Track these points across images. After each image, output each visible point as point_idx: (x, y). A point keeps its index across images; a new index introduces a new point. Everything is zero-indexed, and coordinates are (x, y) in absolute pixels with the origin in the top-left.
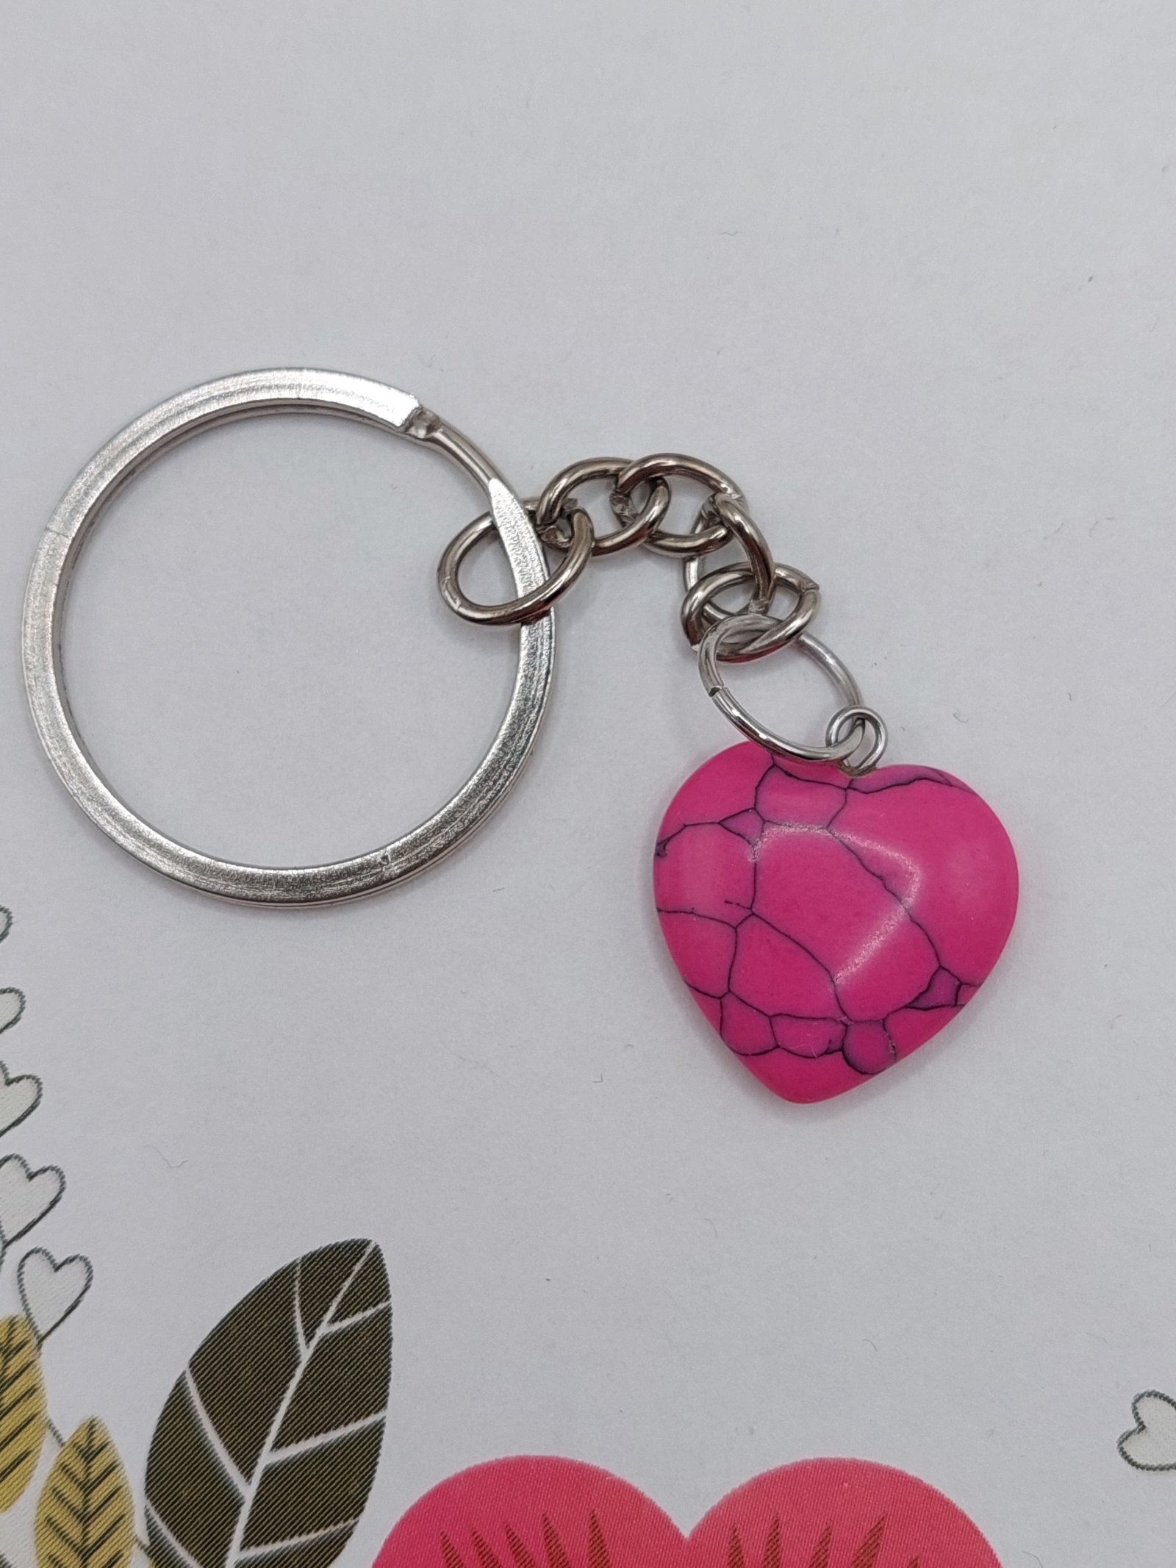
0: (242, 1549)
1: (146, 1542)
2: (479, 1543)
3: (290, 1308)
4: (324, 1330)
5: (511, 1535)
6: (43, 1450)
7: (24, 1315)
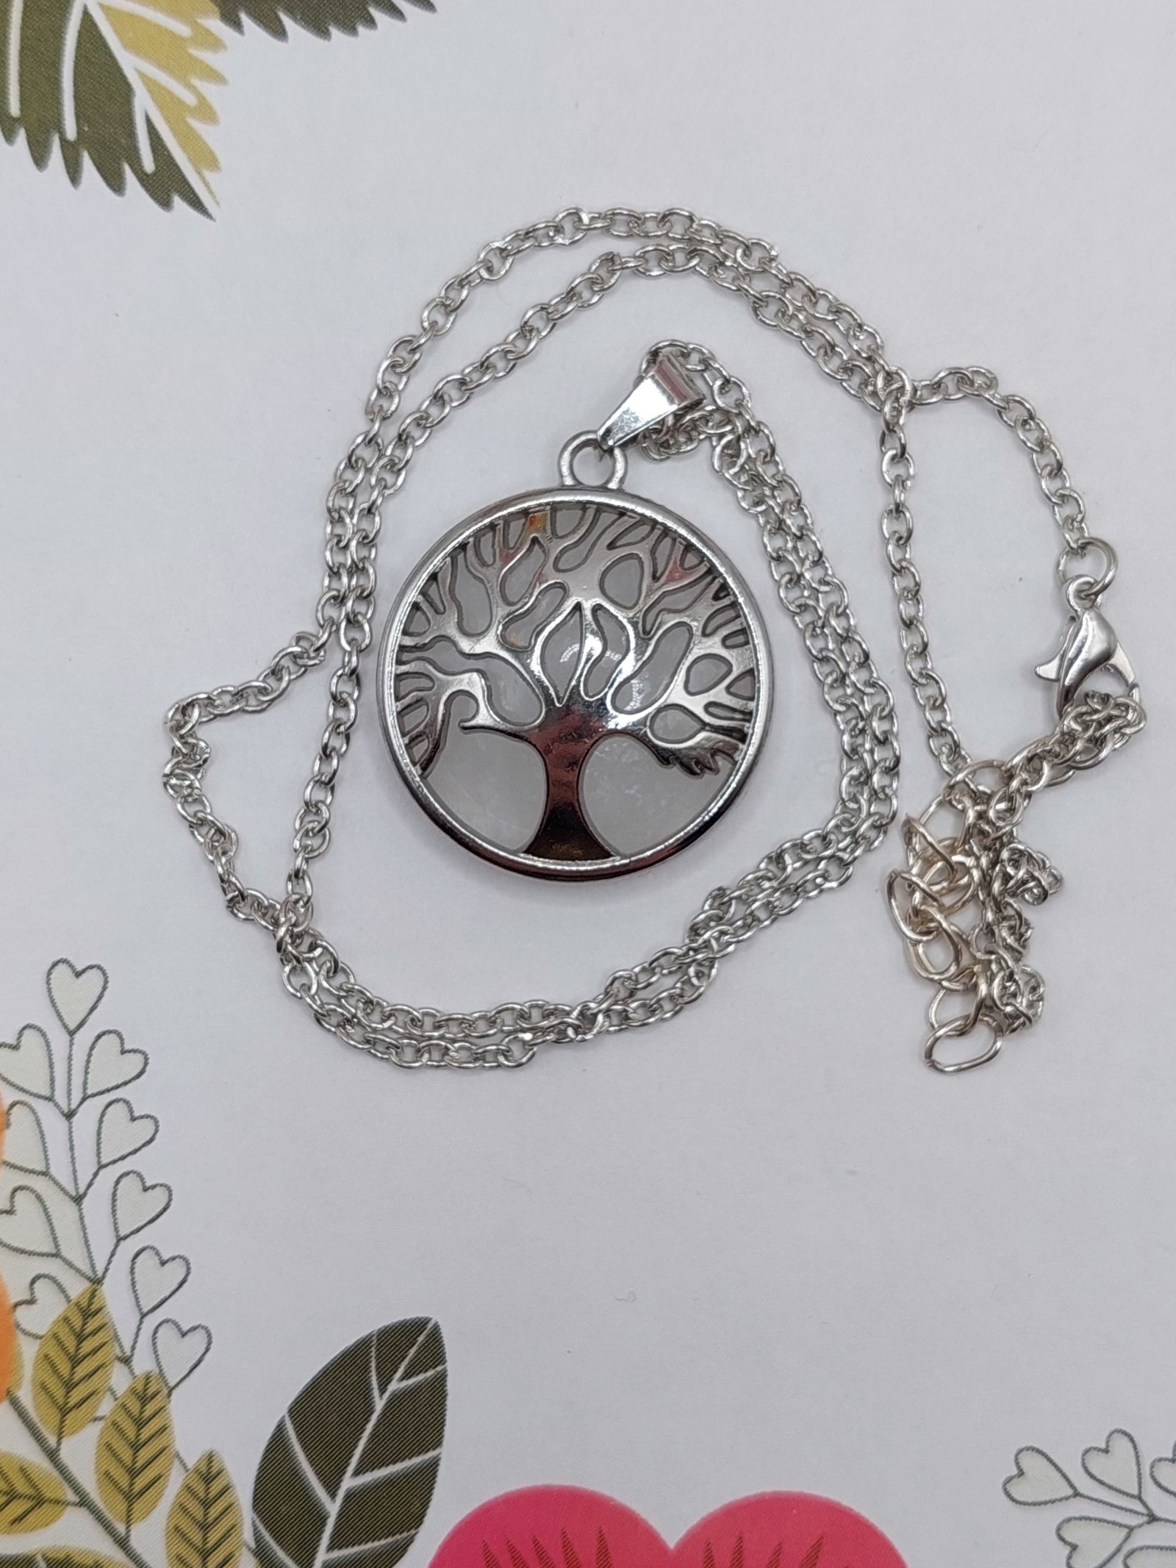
0: (328, 1551)
1: (253, 1545)
2: (512, 1549)
3: (366, 1369)
4: (394, 1386)
5: (536, 1543)
6: (172, 1475)
7: (157, 1371)
